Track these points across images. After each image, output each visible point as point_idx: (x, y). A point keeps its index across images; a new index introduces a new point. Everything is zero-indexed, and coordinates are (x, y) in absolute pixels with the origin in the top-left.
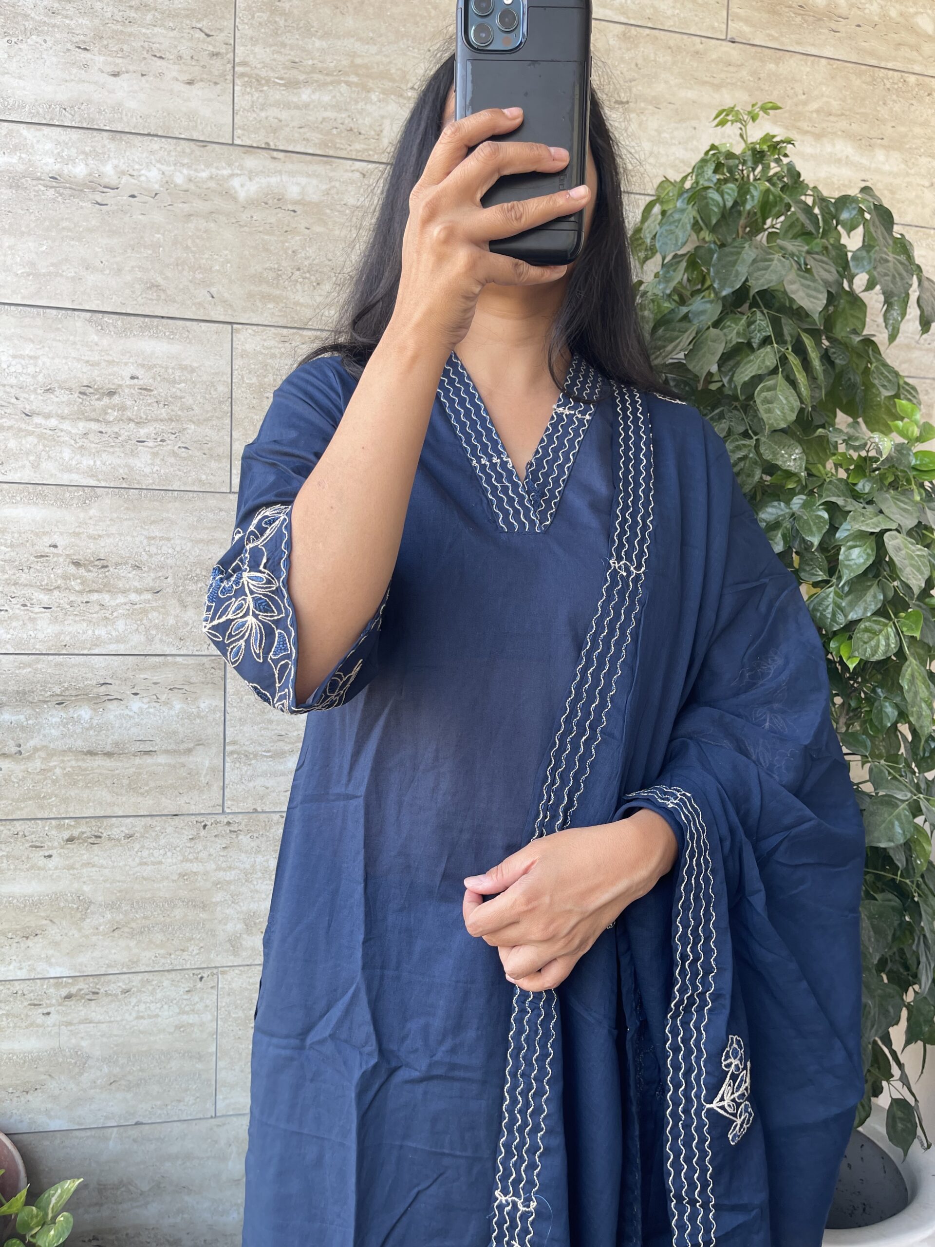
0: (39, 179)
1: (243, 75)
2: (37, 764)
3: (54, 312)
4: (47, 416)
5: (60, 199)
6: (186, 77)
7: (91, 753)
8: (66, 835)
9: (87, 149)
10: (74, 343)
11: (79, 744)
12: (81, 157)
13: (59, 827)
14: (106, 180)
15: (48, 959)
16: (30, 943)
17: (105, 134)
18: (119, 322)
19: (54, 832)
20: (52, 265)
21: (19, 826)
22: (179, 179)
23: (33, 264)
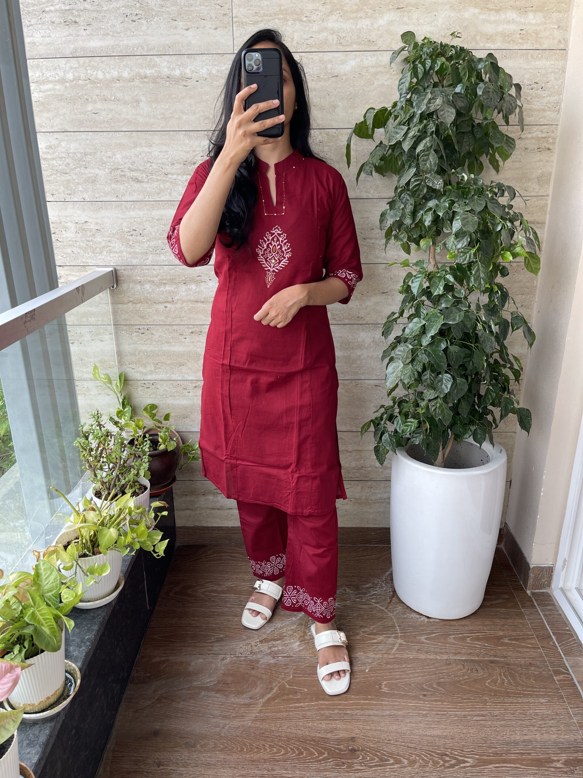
0: (163, 78)
1: (236, 22)
2: (179, 305)
3: (172, 132)
4: (173, 174)
5: (171, 86)
6: (214, 27)
7: (196, 302)
8: (190, 331)
9: (179, 63)
10: (180, 144)
11: (192, 298)
12: (177, 67)
13: (188, 328)
14: (187, 76)
15: (188, 373)
16: (181, 368)
17: (185, 56)
18: (196, 134)
19: (186, 330)
20: (171, 113)
21: (175, 327)
22: (214, 72)
23: (163, 114)
